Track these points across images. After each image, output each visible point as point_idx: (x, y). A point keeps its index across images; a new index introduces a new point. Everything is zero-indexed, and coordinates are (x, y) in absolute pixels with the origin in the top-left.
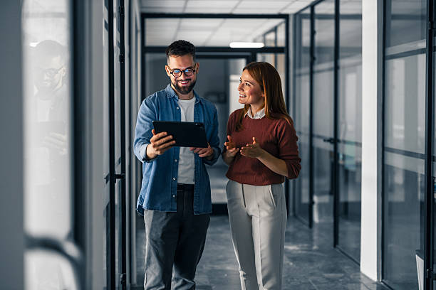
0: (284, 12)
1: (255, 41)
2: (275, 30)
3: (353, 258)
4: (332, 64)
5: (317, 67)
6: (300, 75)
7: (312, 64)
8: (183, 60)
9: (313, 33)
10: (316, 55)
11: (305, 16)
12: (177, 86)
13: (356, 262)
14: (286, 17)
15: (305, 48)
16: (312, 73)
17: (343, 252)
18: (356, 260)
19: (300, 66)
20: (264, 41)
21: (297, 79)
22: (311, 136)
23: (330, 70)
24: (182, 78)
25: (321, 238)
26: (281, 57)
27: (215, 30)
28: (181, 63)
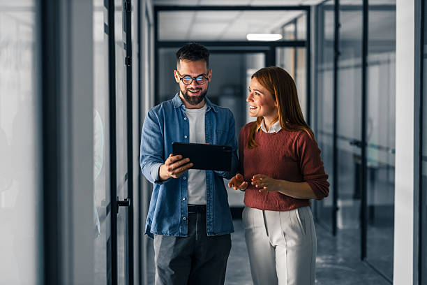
0: (306, 3)
1: (273, 32)
2: (295, 21)
3: (383, 273)
4: (360, 61)
5: (342, 63)
6: (322, 71)
7: (336, 60)
8: (195, 67)
9: (337, 25)
10: (340, 50)
11: (328, 8)
12: (186, 96)
13: (388, 281)
14: (307, 8)
15: (328, 42)
16: (336, 69)
17: (371, 266)
18: (388, 277)
19: (322, 62)
20: (283, 33)
21: (319, 75)
22: (335, 136)
23: (356, 66)
24: (192, 86)
25: (347, 248)
26: (302, 52)
27: (231, 22)
28: (193, 69)
